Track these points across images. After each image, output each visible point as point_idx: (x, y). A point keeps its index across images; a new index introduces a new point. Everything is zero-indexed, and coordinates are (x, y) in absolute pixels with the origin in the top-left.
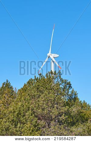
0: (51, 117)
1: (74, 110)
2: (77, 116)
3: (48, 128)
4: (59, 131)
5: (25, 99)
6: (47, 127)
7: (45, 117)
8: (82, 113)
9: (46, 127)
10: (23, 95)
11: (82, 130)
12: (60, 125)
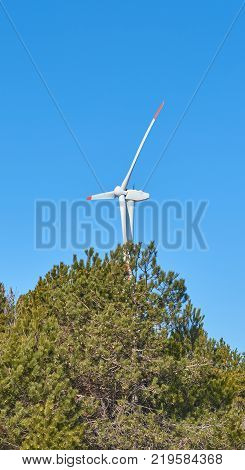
0: (119, 386)
1: (191, 367)
2: (199, 388)
3: (107, 421)
4: (139, 432)
5: (40, 327)
6: (104, 416)
7: (99, 385)
8: (214, 376)
9: (100, 416)
10: (36, 315)
11: (212, 431)
12: (145, 411)
